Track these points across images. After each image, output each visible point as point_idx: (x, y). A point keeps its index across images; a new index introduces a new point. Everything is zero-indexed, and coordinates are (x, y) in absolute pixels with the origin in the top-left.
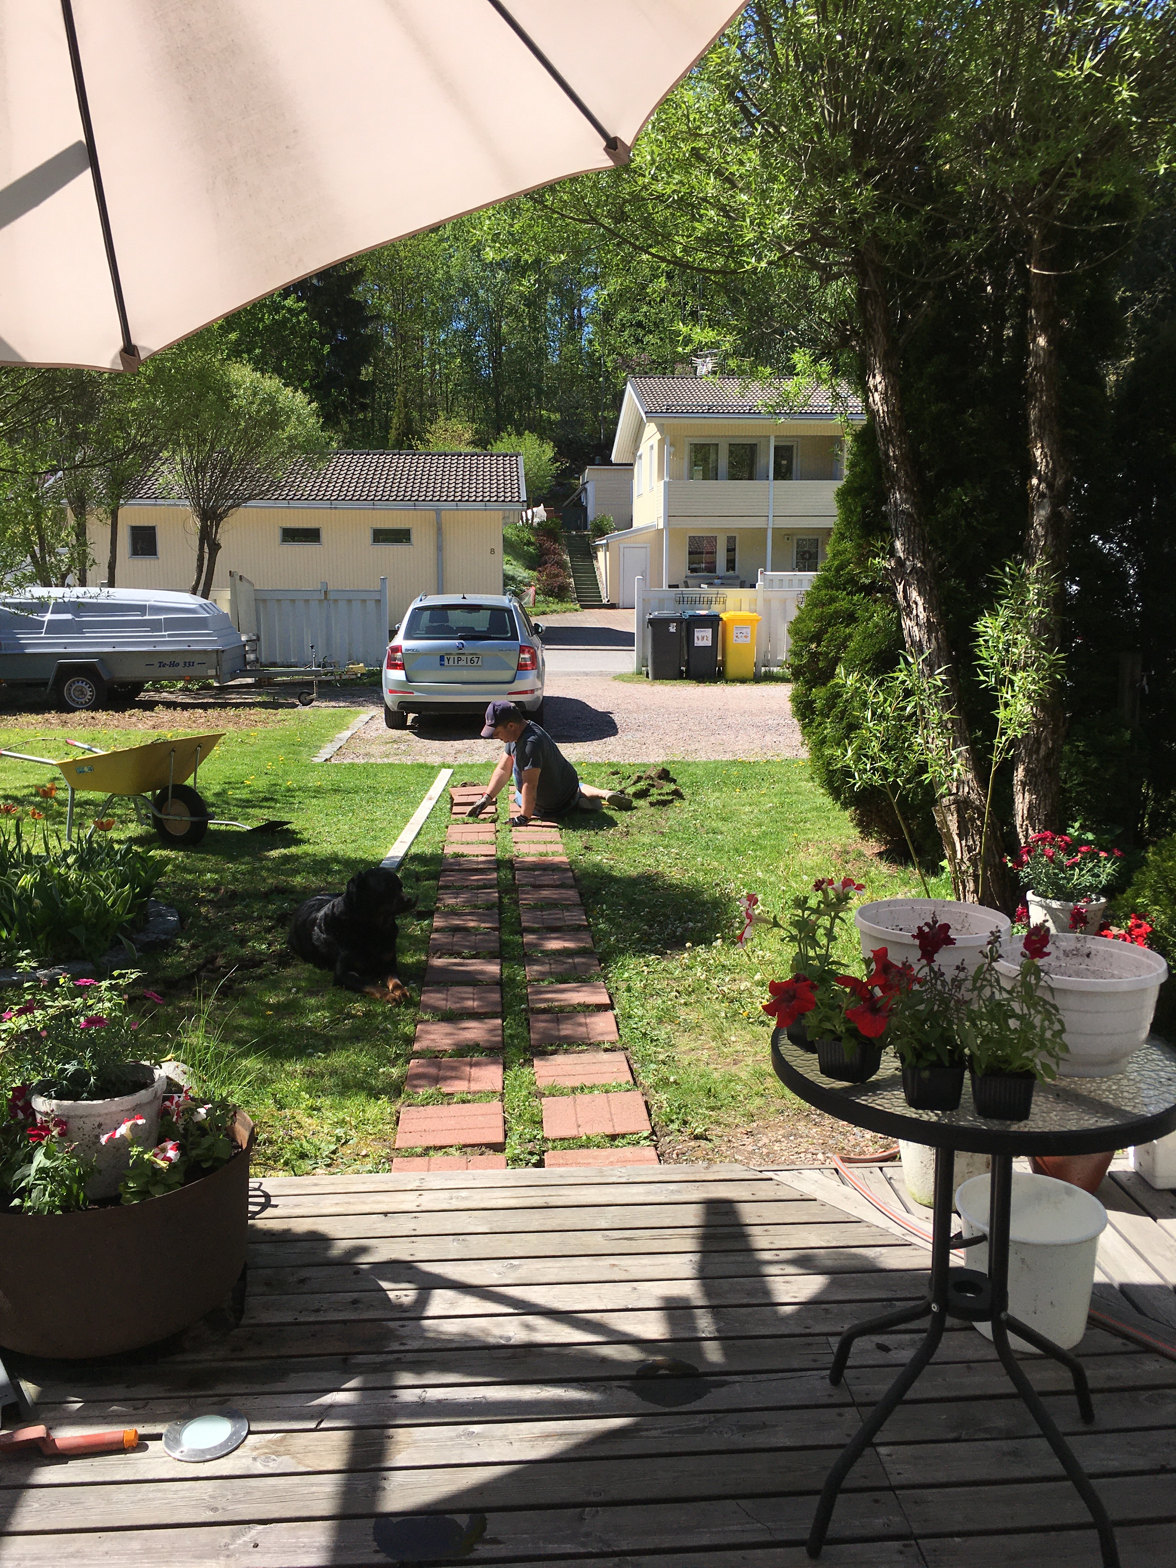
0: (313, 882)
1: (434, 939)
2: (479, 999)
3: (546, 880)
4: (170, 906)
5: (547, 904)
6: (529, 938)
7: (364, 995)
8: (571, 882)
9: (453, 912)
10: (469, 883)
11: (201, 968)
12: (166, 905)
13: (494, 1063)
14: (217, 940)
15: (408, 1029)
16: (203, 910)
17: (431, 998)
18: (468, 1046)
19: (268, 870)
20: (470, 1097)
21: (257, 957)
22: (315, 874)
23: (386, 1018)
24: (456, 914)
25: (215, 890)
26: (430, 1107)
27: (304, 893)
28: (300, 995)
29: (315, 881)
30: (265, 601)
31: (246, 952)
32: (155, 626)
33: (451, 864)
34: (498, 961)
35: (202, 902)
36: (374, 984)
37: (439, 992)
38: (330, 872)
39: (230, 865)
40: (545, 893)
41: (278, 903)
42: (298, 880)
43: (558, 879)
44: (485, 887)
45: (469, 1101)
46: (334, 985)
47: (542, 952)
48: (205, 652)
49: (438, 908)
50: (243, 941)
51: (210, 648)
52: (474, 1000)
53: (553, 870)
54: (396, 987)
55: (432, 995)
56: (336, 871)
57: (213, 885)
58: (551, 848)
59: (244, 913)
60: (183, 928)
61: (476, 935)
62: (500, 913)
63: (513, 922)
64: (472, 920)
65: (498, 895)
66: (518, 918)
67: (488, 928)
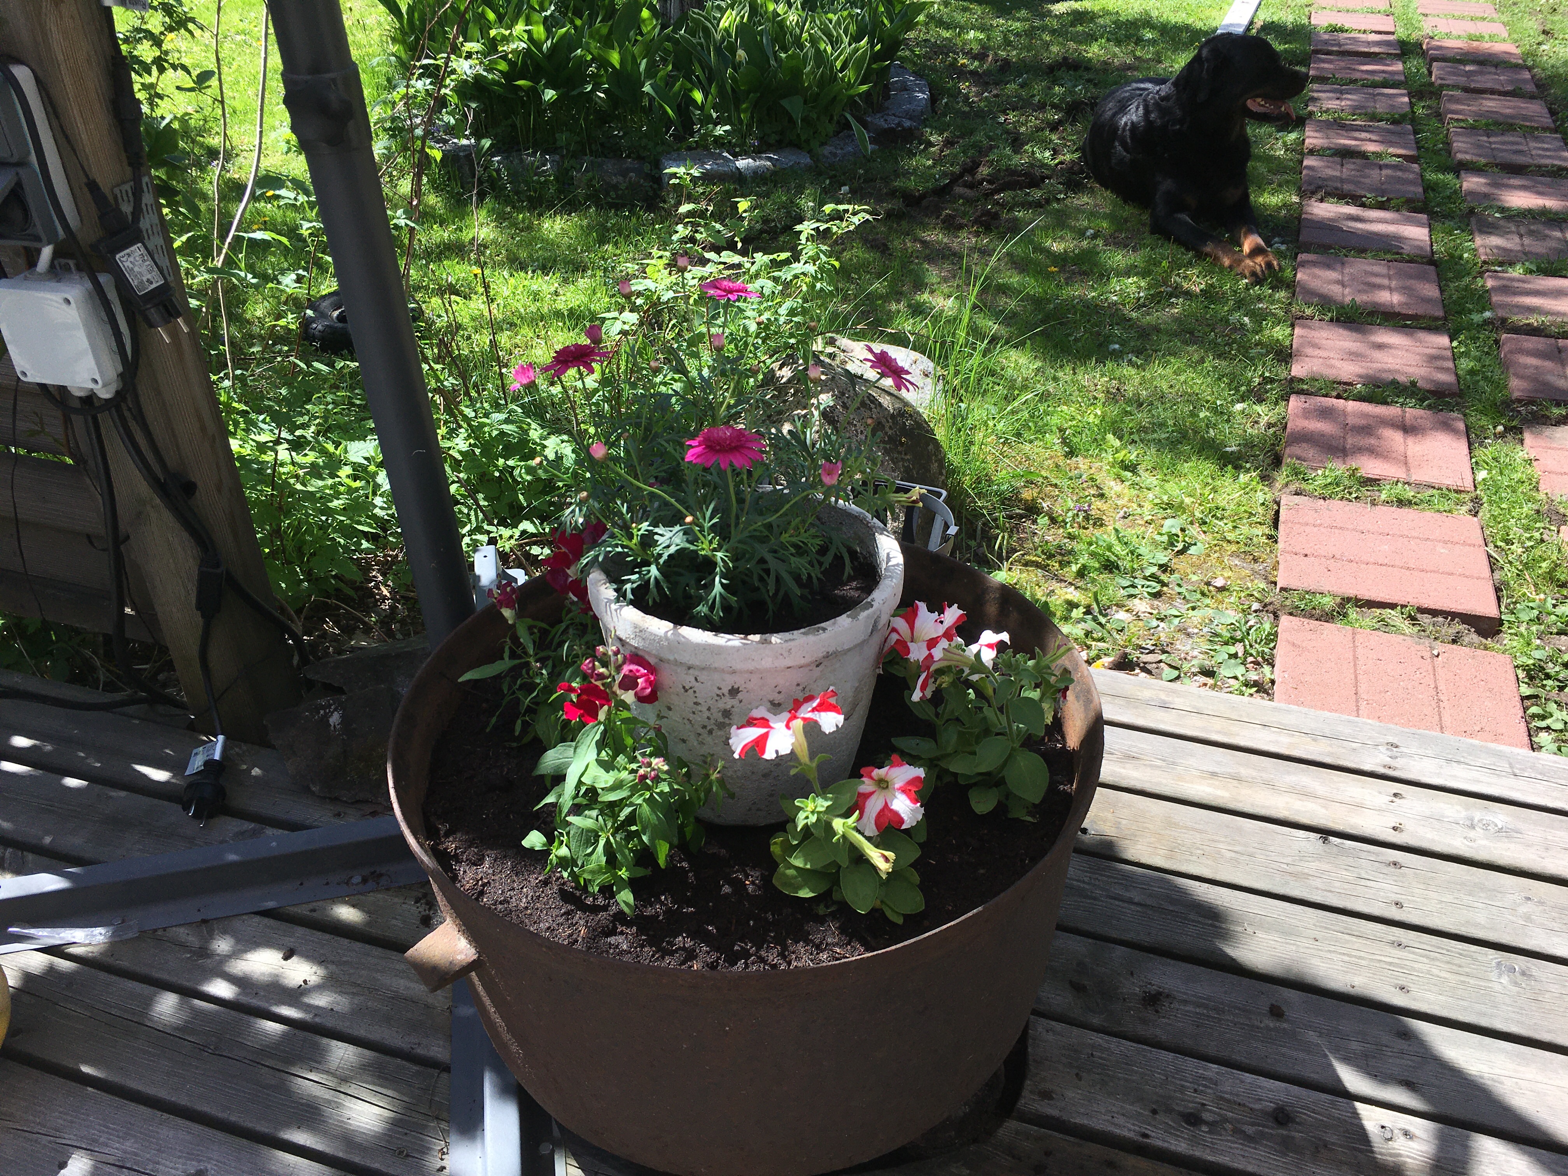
0: (1115, 55)
1: (1308, 168)
2: (1403, 289)
3: (1487, 80)
4: (918, 74)
5: (1497, 123)
6: (1472, 183)
7: (1201, 256)
8: (1530, 88)
9: (1338, 125)
10: (1357, 75)
11: (955, 179)
12: (915, 74)
13: (1447, 427)
14: (979, 137)
15: (1279, 333)
16: (964, 86)
17: (1315, 276)
18: (1394, 383)
19: (1053, 32)
20: (1410, 494)
21: (1037, 172)
22: (1118, 42)
23: (1240, 304)
24: (1343, 127)
25: (981, 57)
26: (1335, 503)
27: (1105, 71)
28: (1100, 242)
29: (1119, 55)
31: (1020, 160)
33: (1326, 42)
34: (1423, 217)
35: (962, 73)
36: (1218, 241)
37: (1329, 267)
38: (1139, 41)
39: (1002, 21)
40: (1491, 104)
41: (1069, 84)
42: (1094, 51)
43: (1511, 82)
44: (1385, 85)
45: (1409, 503)
46: (1152, 232)
47: (1502, 210)
49: (1311, 113)
50: (1017, 142)
52: (1391, 289)
53: (1496, 66)
54: (1256, 251)
55: (1318, 271)
56: (1149, 40)
57: (976, 48)
58: (1484, 29)
59: (1019, 97)
60: (934, 111)
61: (1381, 167)
62: (1416, 132)
63: (1441, 150)
64: (1370, 140)
65: (1406, 99)
66: (1448, 144)
67: (1399, 156)
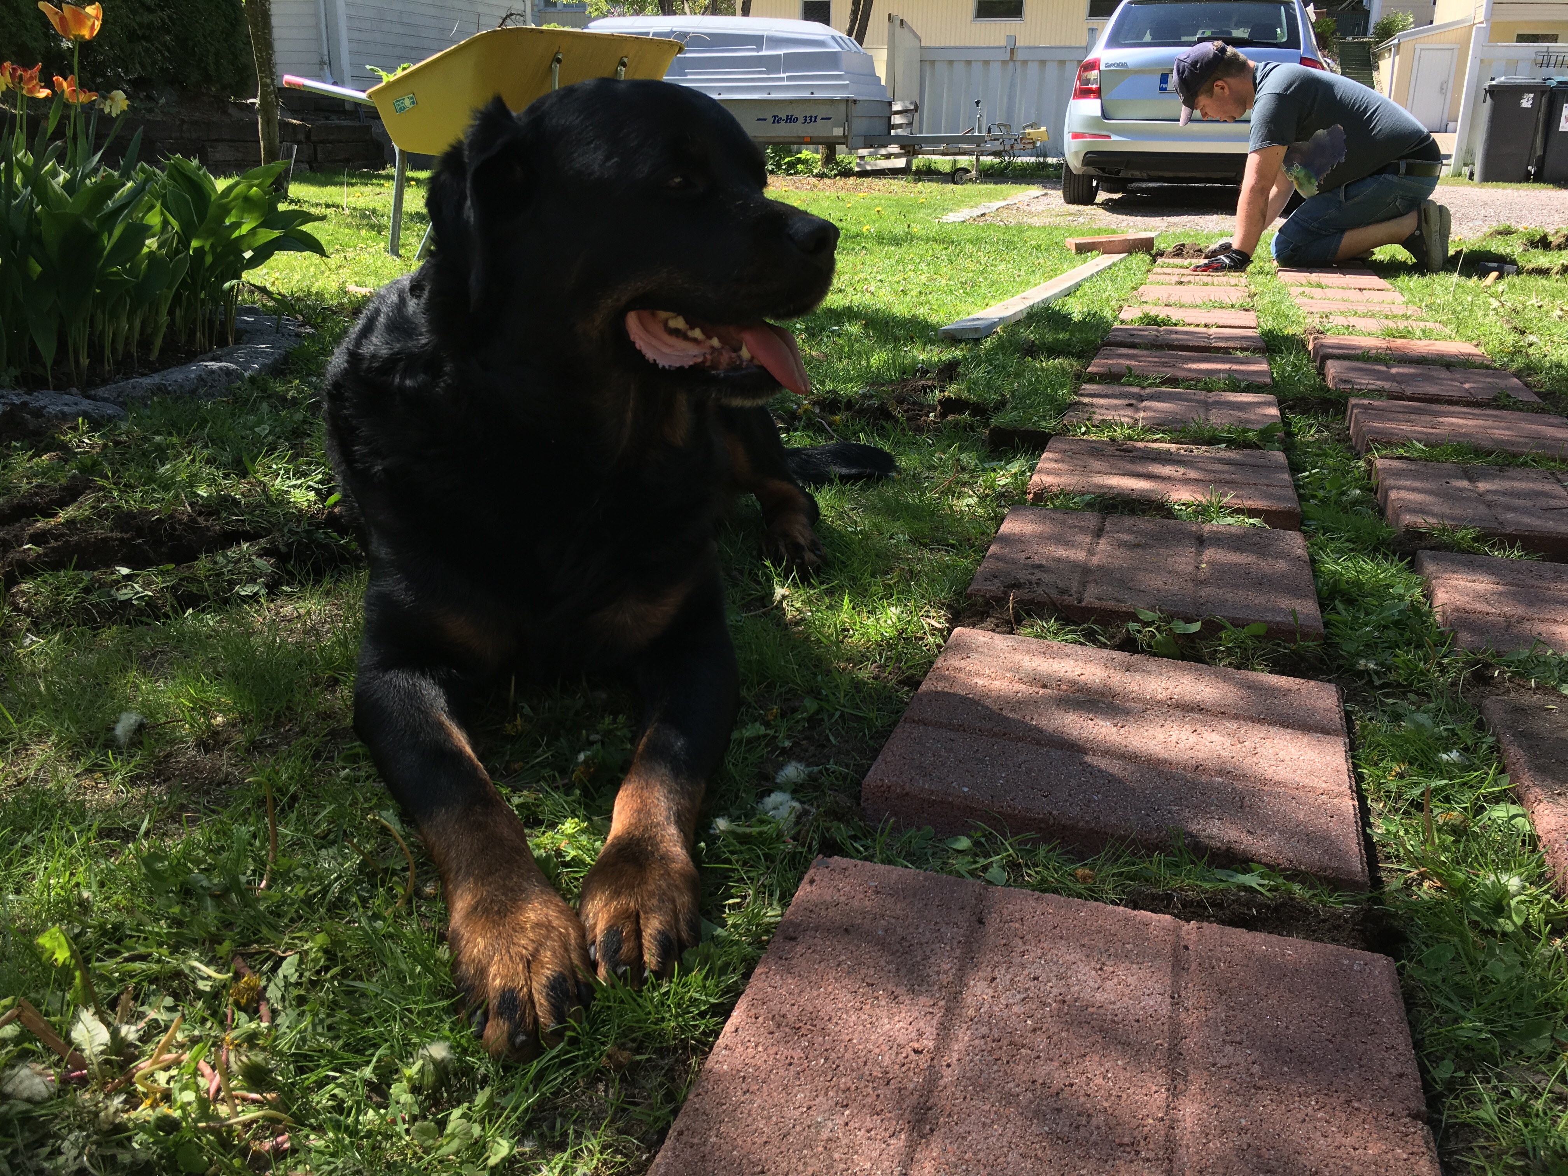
6: (1458, 589)
9: (1118, 450)
30: (933, 62)
32: (772, 64)
33: (1133, 334)
40: (1455, 419)
44: (1233, 388)
48: (831, 101)
49: (1066, 429)
51: (838, 95)
61: (1201, 541)
62: (1295, 468)
63: (1356, 502)
64: (1186, 481)
65: (1274, 411)
66: (1373, 490)
67: (1252, 513)
